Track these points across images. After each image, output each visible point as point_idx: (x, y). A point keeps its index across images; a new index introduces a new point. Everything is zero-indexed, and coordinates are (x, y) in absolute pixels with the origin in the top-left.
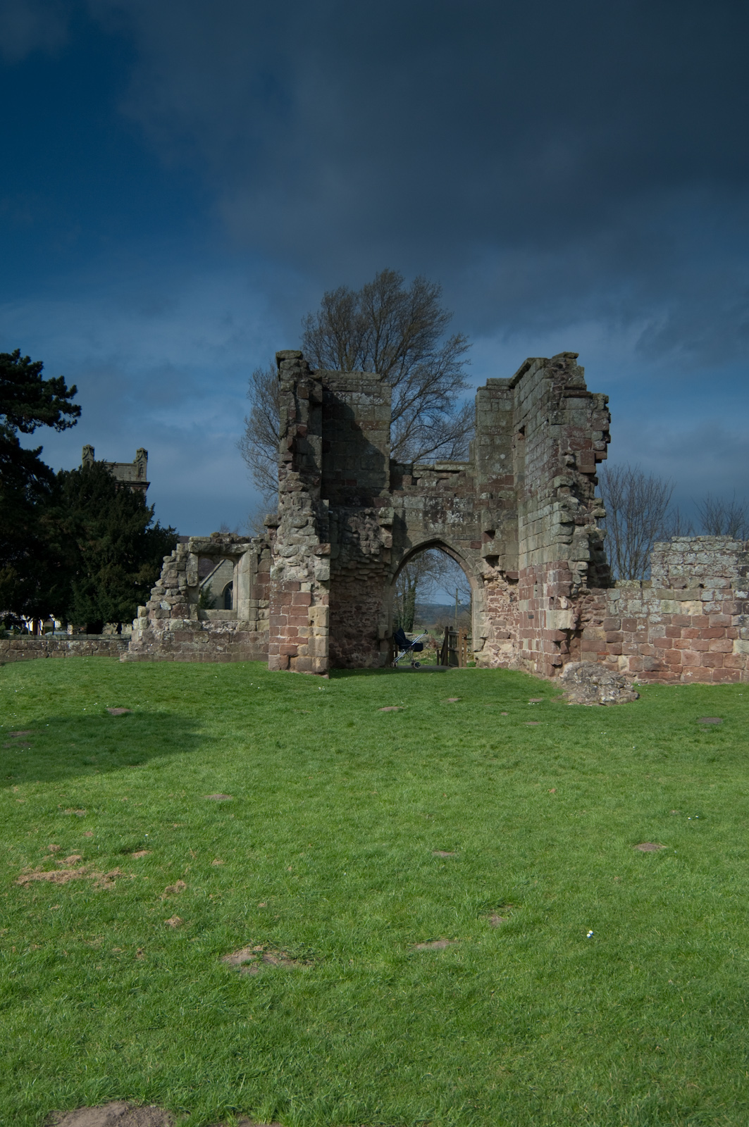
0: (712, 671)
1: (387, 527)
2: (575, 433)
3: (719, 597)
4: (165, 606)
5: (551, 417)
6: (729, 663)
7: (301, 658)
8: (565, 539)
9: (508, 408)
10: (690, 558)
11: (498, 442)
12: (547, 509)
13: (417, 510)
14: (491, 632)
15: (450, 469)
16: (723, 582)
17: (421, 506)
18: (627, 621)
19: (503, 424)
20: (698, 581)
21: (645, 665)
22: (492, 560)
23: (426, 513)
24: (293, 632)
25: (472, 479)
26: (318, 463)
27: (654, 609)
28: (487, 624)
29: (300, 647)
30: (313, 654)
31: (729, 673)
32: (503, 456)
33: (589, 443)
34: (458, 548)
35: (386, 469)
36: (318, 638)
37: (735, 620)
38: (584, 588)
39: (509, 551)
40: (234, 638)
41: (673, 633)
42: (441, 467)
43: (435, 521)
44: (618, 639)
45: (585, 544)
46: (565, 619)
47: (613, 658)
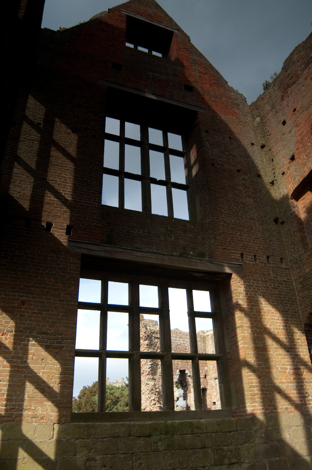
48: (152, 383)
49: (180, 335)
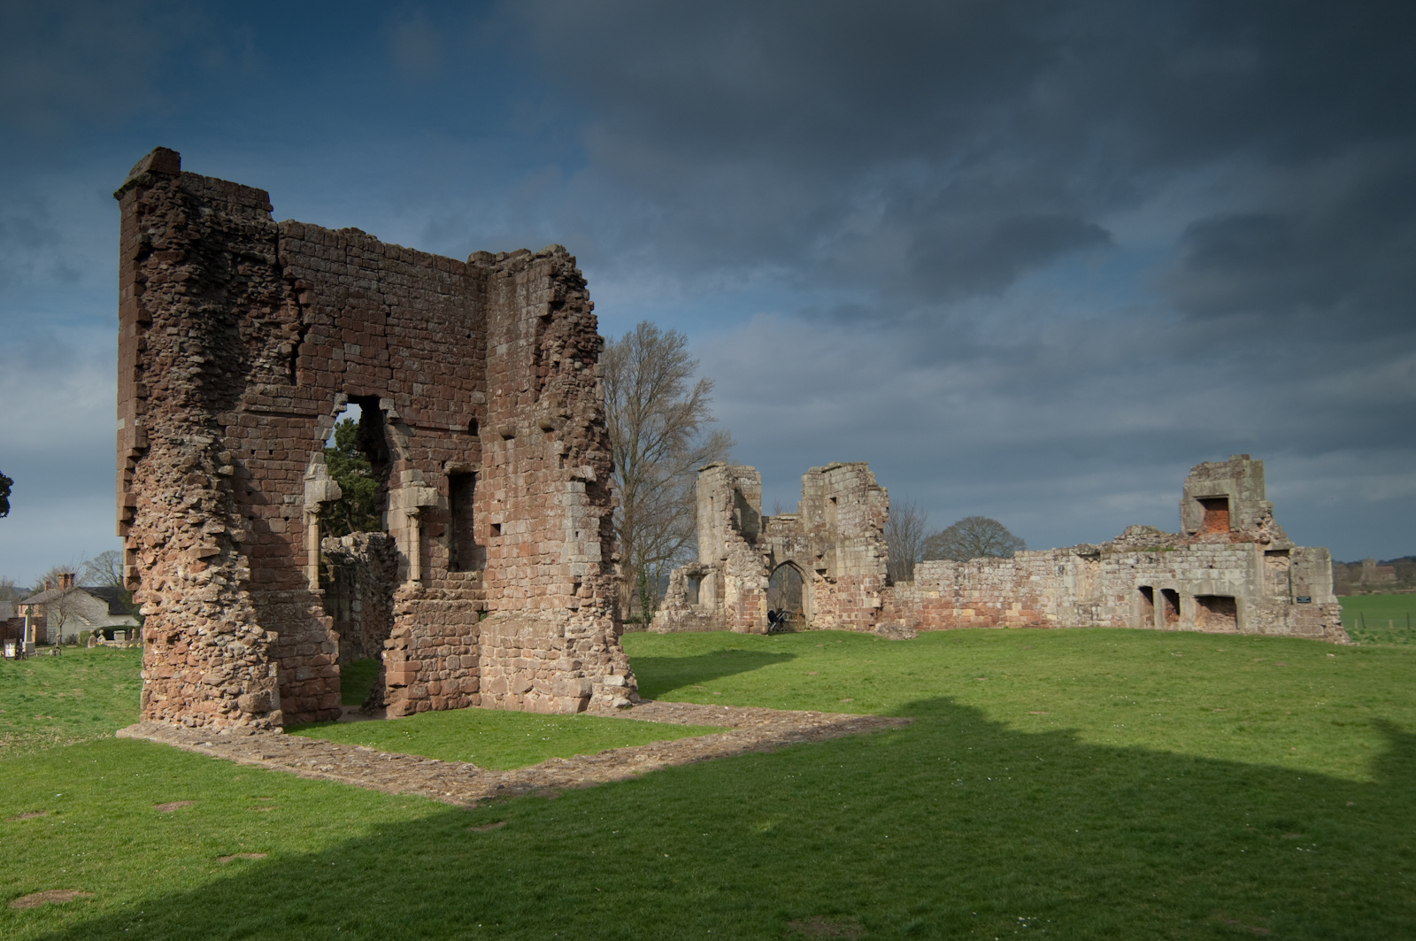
0: (944, 624)
1: (767, 555)
2: (874, 509)
3: (946, 589)
4: (678, 604)
5: (861, 501)
6: (952, 620)
7: (755, 627)
8: (876, 564)
9: (822, 484)
10: (933, 571)
11: (817, 504)
12: (863, 548)
13: (779, 544)
14: (819, 610)
15: (790, 518)
16: (948, 582)
17: (781, 542)
18: (904, 602)
19: (820, 493)
20: (937, 582)
21: (912, 623)
22: (821, 571)
23: (784, 546)
24: (751, 614)
25: (802, 524)
26: (740, 524)
27: (916, 596)
28: (816, 606)
29: (755, 621)
30: (761, 624)
31: (952, 624)
32: (820, 512)
33: (880, 513)
34: (801, 565)
35: (760, 521)
36: (763, 616)
37: (954, 600)
38: (884, 587)
39: (832, 566)
40: (710, 619)
41: (925, 607)
42: (784, 518)
43: (789, 550)
44: (900, 611)
45: (885, 566)
46: (876, 603)
47: (898, 620)
48: (203, 440)
49: (366, 255)
